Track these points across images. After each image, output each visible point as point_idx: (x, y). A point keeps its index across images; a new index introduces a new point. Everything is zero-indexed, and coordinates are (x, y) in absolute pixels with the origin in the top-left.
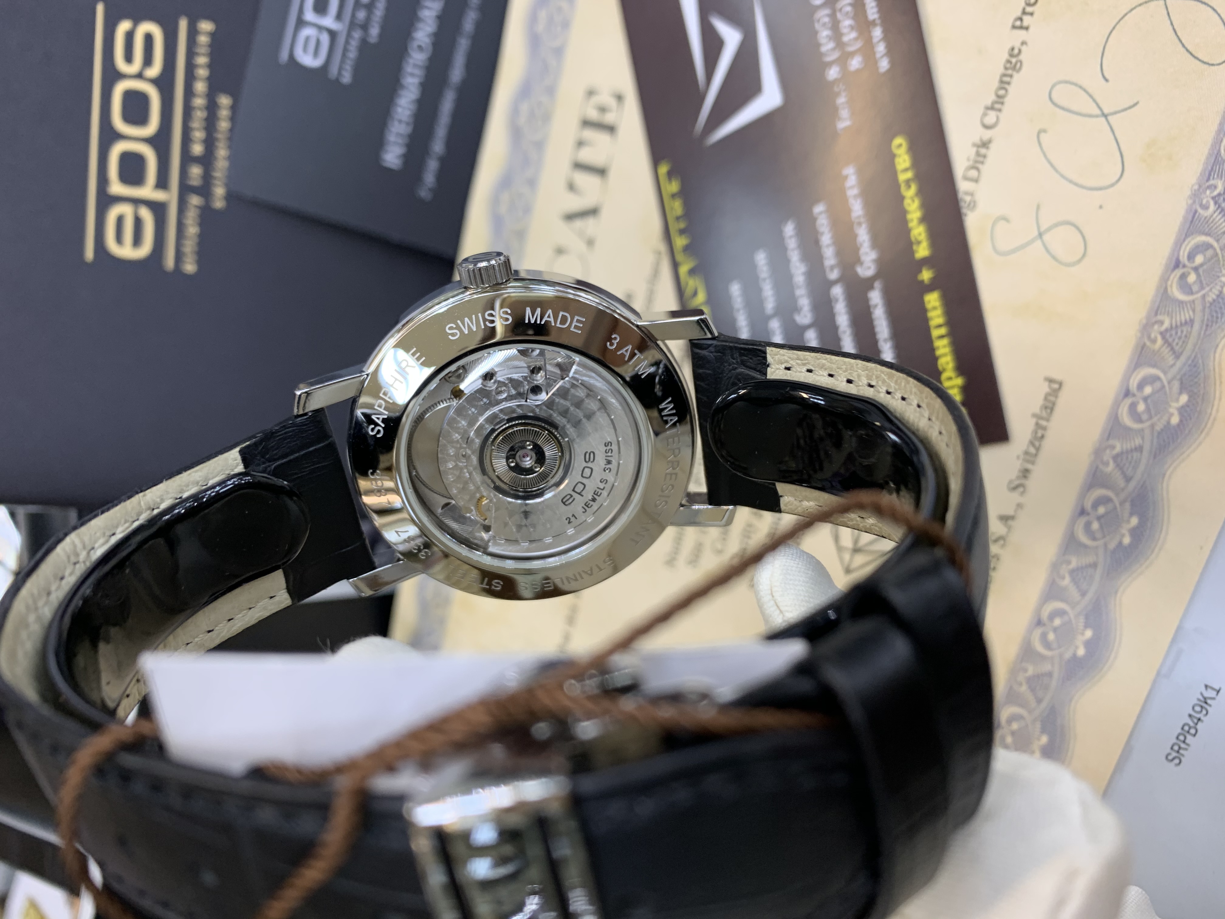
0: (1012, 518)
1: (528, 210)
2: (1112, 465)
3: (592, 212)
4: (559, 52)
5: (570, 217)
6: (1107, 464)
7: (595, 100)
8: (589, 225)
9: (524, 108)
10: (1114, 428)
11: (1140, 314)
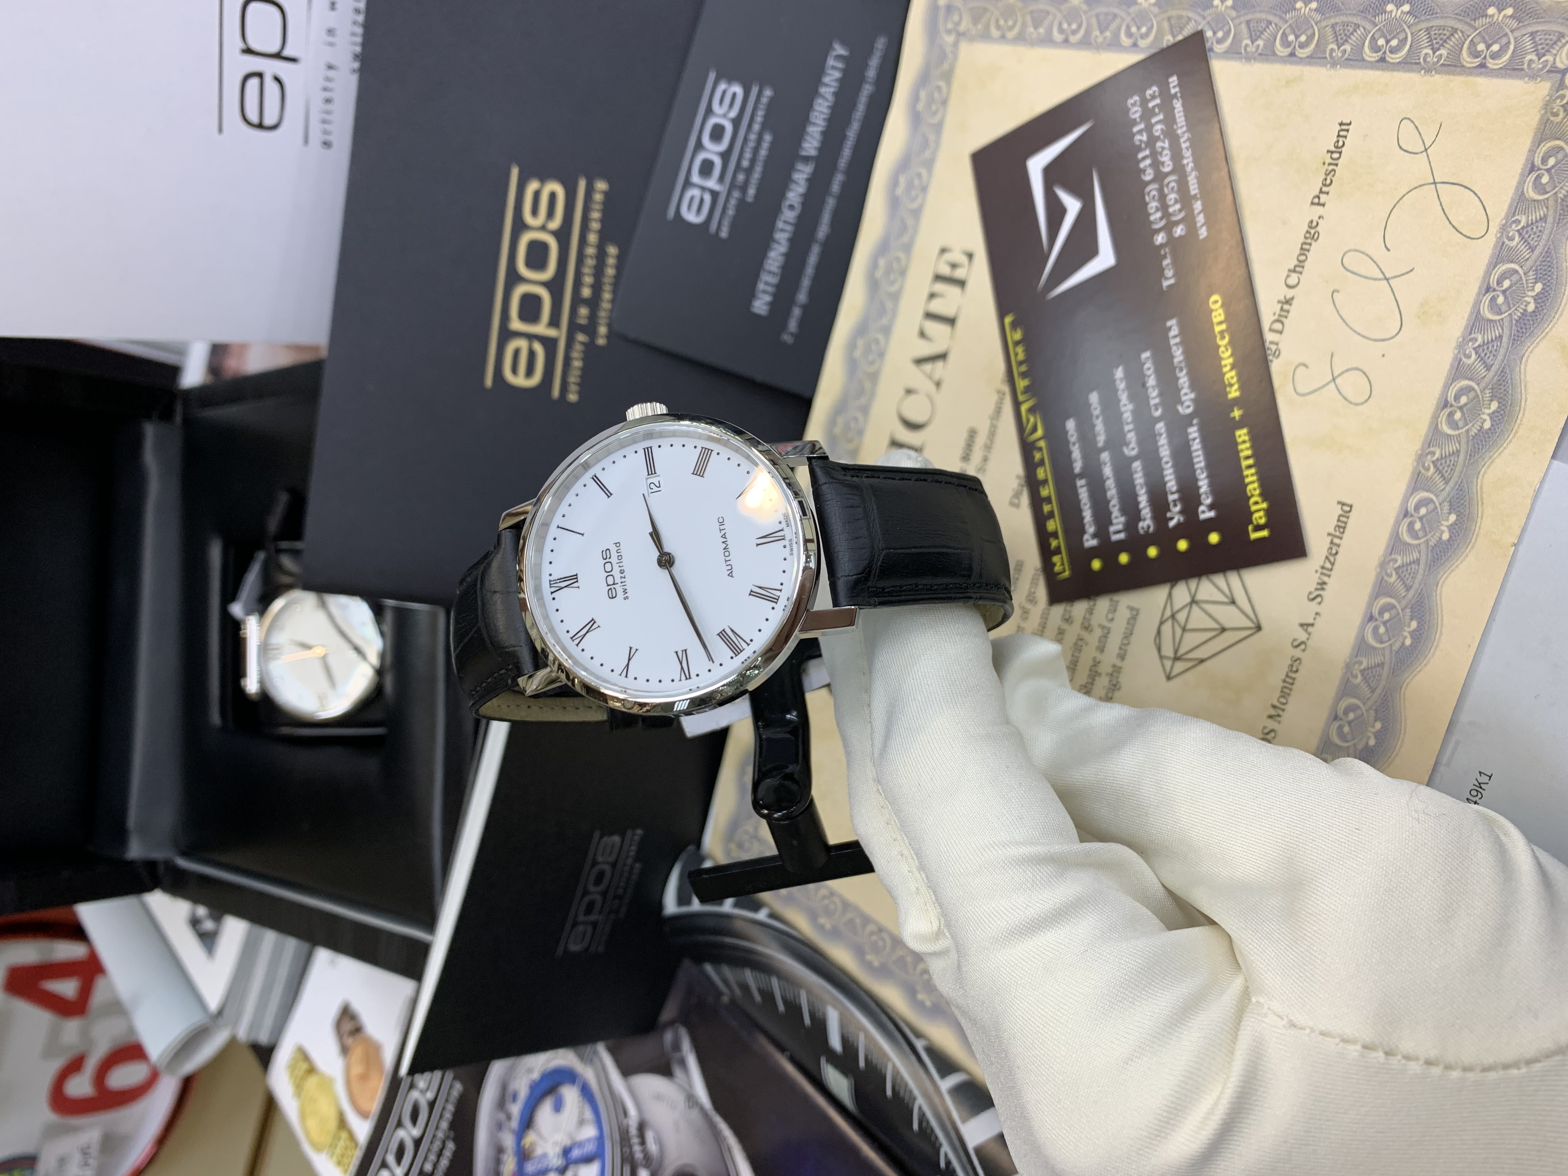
0: (1312, 625)
2: (1394, 576)
3: (941, 357)
5: (920, 361)
6: (1390, 575)
7: (948, 257)
8: (938, 368)
9: (882, 262)
10: (1396, 544)
11: (1416, 446)
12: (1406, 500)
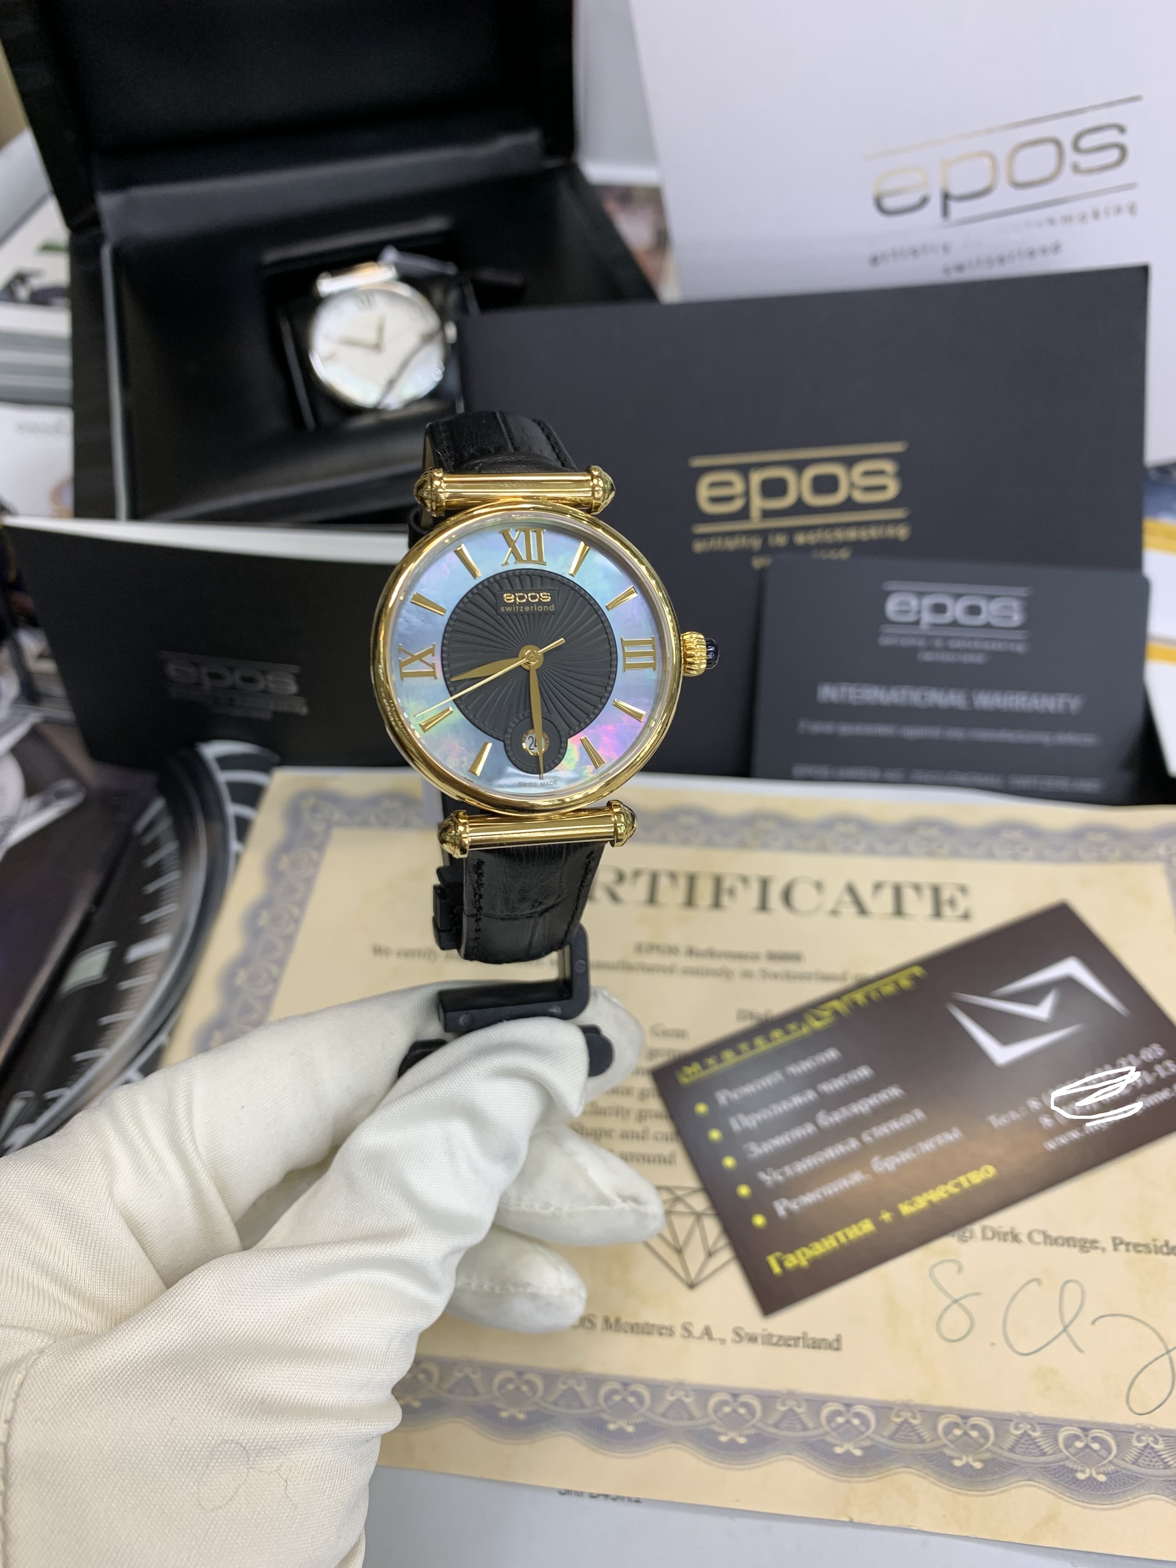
0: (711, 1338)
1: (847, 850)
2: (783, 1409)
3: (862, 911)
4: (990, 855)
5: (851, 890)
6: (784, 1405)
7: (958, 895)
8: (849, 910)
9: (933, 832)
10: (816, 1403)
11: (916, 1398)
12: (861, 1402)
